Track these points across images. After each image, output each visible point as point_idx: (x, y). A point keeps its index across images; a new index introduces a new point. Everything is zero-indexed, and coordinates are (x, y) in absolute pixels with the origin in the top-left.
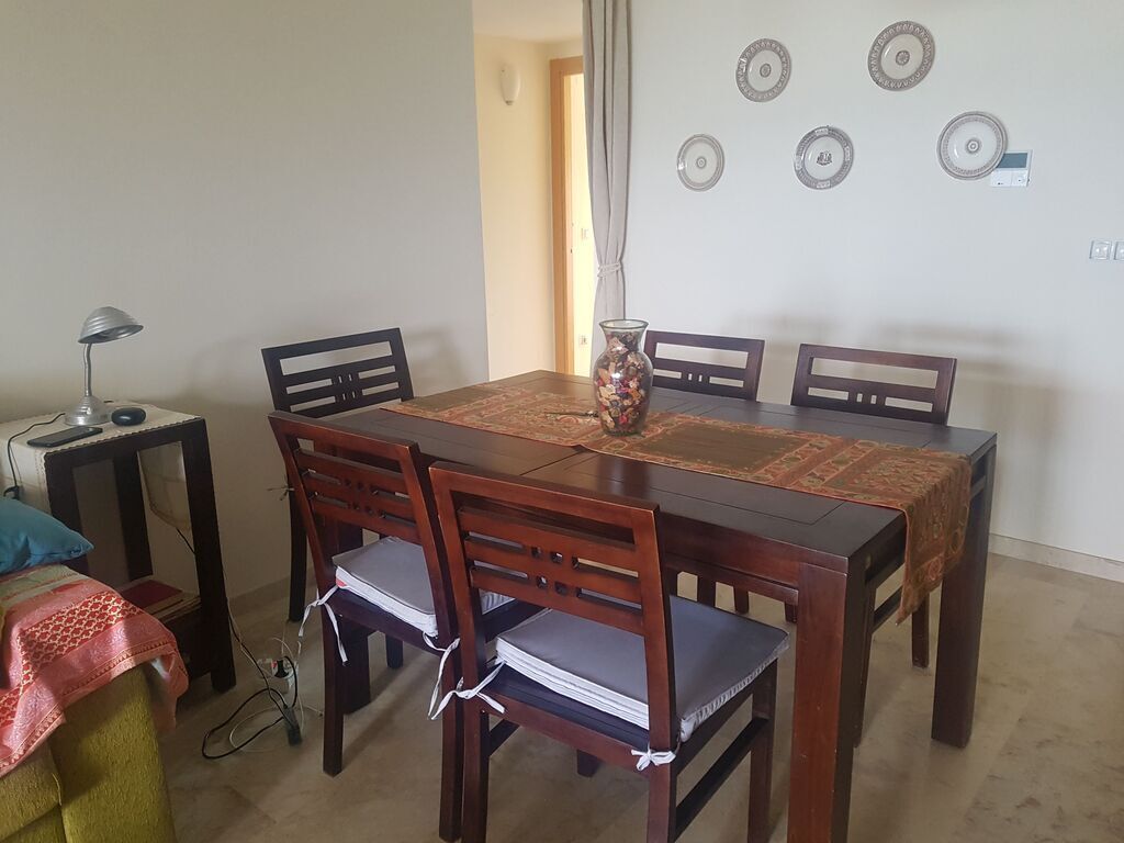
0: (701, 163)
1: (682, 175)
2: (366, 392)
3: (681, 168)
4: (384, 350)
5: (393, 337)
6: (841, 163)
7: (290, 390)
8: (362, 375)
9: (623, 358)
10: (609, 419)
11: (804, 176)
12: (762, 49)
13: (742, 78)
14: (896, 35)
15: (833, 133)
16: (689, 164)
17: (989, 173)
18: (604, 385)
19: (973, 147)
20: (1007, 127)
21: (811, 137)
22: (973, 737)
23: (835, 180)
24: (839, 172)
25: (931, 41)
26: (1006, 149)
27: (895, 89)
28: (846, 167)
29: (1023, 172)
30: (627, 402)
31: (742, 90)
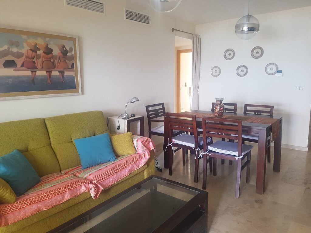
0: (216, 71)
1: (212, 74)
2: (159, 114)
3: (212, 72)
4: (161, 107)
5: (163, 104)
6: (246, 72)
7: (150, 113)
8: (159, 111)
9: (220, 104)
10: (217, 115)
11: (238, 74)
12: (229, 50)
13: (225, 56)
14: (256, 49)
15: (244, 66)
16: (213, 72)
17: (275, 74)
18: (217, 109)
19: (272, 69)
20: (278, 65)
21: (239, 67)
22: (280, 171)
23: (244, 75)
24: (246, 73)
25: (263, 50)
26: (278, 69)
27: (256, 58)
28: (247, 72)
29: (282, 74)
30: (221, 112)
31: (225, 58)
